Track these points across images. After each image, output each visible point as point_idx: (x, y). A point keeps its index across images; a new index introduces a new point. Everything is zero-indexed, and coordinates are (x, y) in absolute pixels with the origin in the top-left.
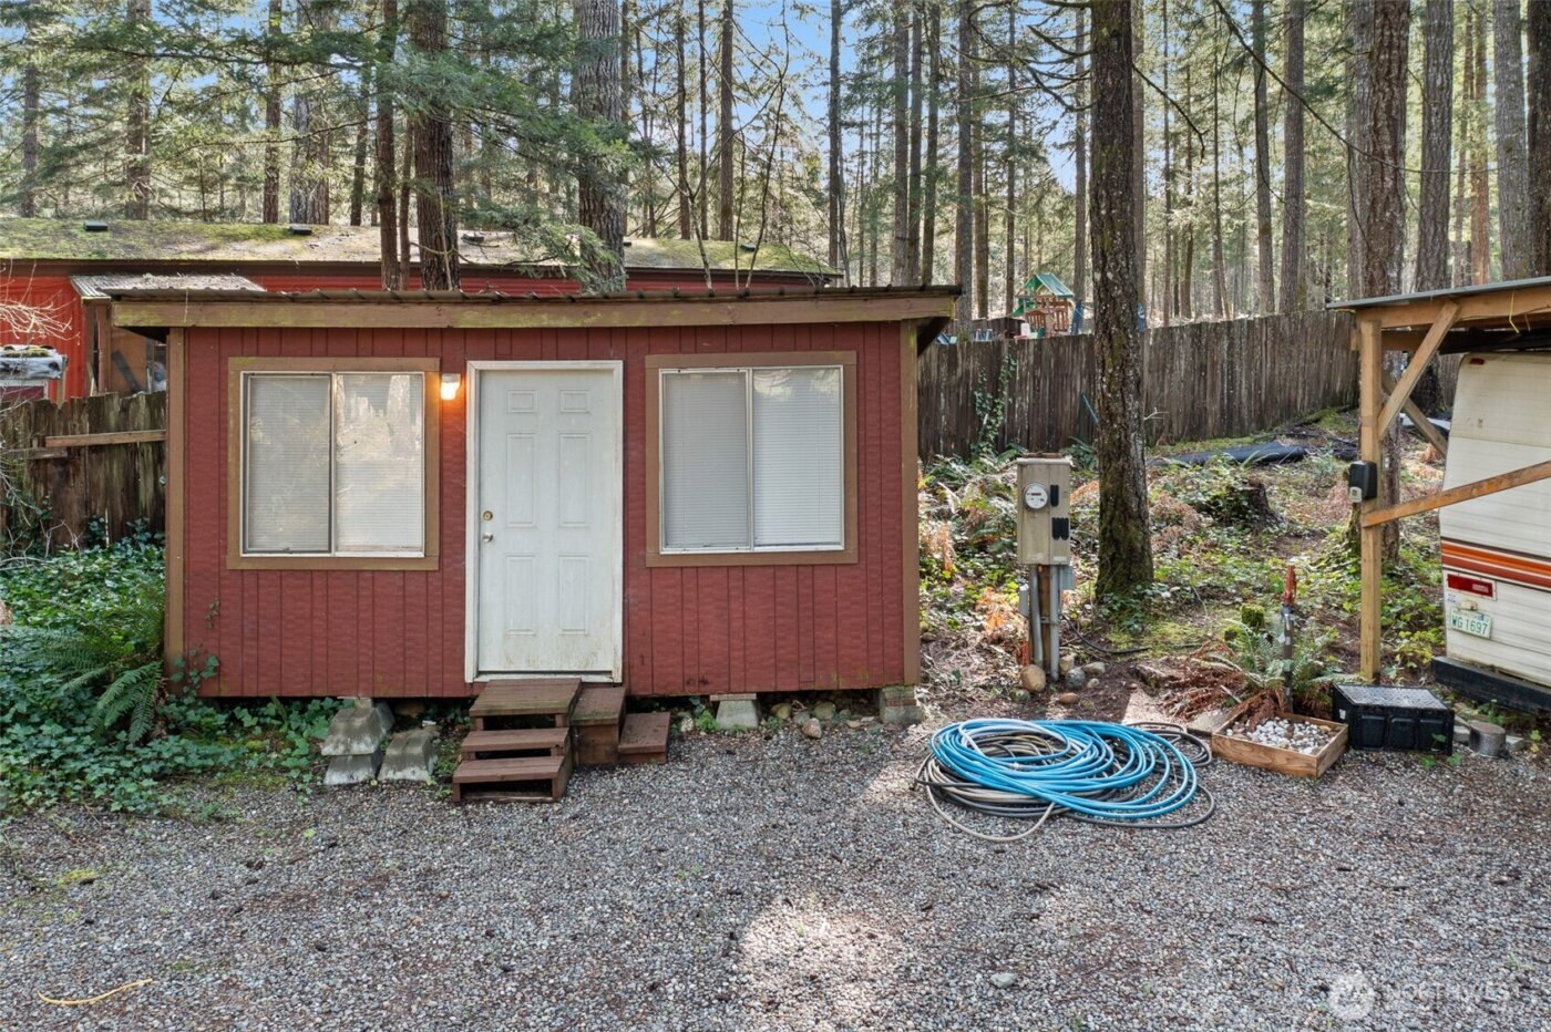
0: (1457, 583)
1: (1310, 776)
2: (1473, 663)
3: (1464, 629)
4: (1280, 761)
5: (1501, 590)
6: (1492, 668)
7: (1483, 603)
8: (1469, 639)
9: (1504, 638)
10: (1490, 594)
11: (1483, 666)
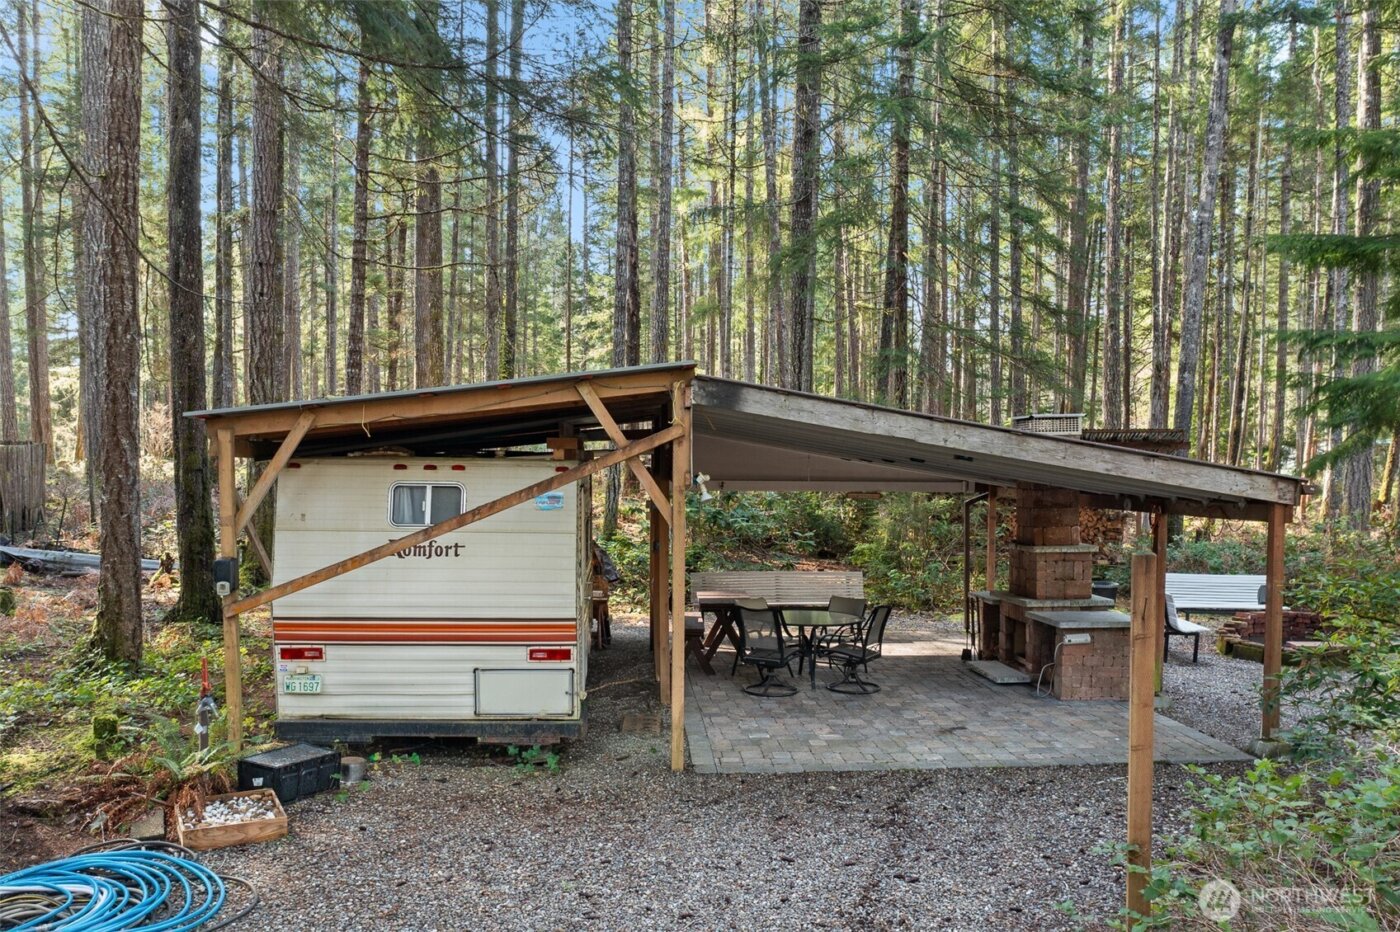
0: (287, 654)
1: (282, 835)
2: (304, 717)
3: (297, 691)
4: (253, 833)
5: (330, 652)
6: (322, 716)
7: (314, 666)
8: (302, 699)
9: (331, 690)
10: (320, 657)
11: (314, 717)
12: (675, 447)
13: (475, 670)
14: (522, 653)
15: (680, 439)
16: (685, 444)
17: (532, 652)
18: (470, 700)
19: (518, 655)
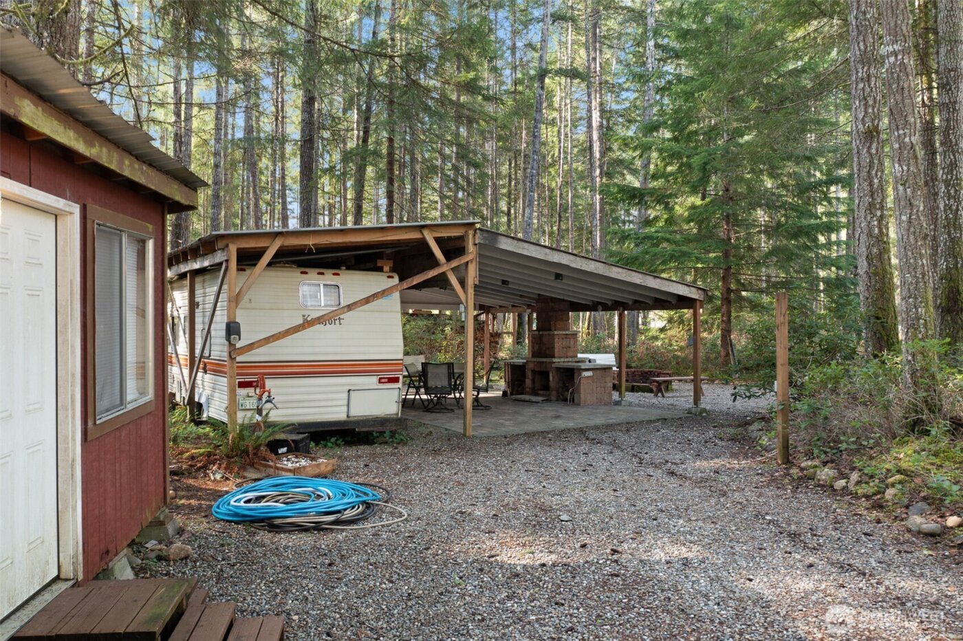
0: (242, 385)
3: (248, 407)
4: (322, 469)
12: (470, 264)
13: (349, 391)
14: (374, 379)
15: (471, 261)
16: (474, 263)
17: (380, 379)
18: (345, 409)
19: (372, 381)
